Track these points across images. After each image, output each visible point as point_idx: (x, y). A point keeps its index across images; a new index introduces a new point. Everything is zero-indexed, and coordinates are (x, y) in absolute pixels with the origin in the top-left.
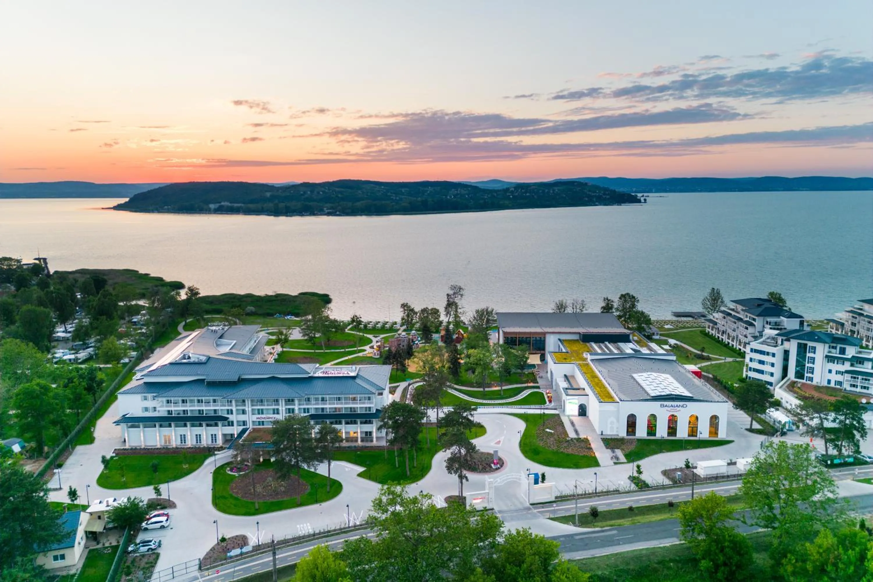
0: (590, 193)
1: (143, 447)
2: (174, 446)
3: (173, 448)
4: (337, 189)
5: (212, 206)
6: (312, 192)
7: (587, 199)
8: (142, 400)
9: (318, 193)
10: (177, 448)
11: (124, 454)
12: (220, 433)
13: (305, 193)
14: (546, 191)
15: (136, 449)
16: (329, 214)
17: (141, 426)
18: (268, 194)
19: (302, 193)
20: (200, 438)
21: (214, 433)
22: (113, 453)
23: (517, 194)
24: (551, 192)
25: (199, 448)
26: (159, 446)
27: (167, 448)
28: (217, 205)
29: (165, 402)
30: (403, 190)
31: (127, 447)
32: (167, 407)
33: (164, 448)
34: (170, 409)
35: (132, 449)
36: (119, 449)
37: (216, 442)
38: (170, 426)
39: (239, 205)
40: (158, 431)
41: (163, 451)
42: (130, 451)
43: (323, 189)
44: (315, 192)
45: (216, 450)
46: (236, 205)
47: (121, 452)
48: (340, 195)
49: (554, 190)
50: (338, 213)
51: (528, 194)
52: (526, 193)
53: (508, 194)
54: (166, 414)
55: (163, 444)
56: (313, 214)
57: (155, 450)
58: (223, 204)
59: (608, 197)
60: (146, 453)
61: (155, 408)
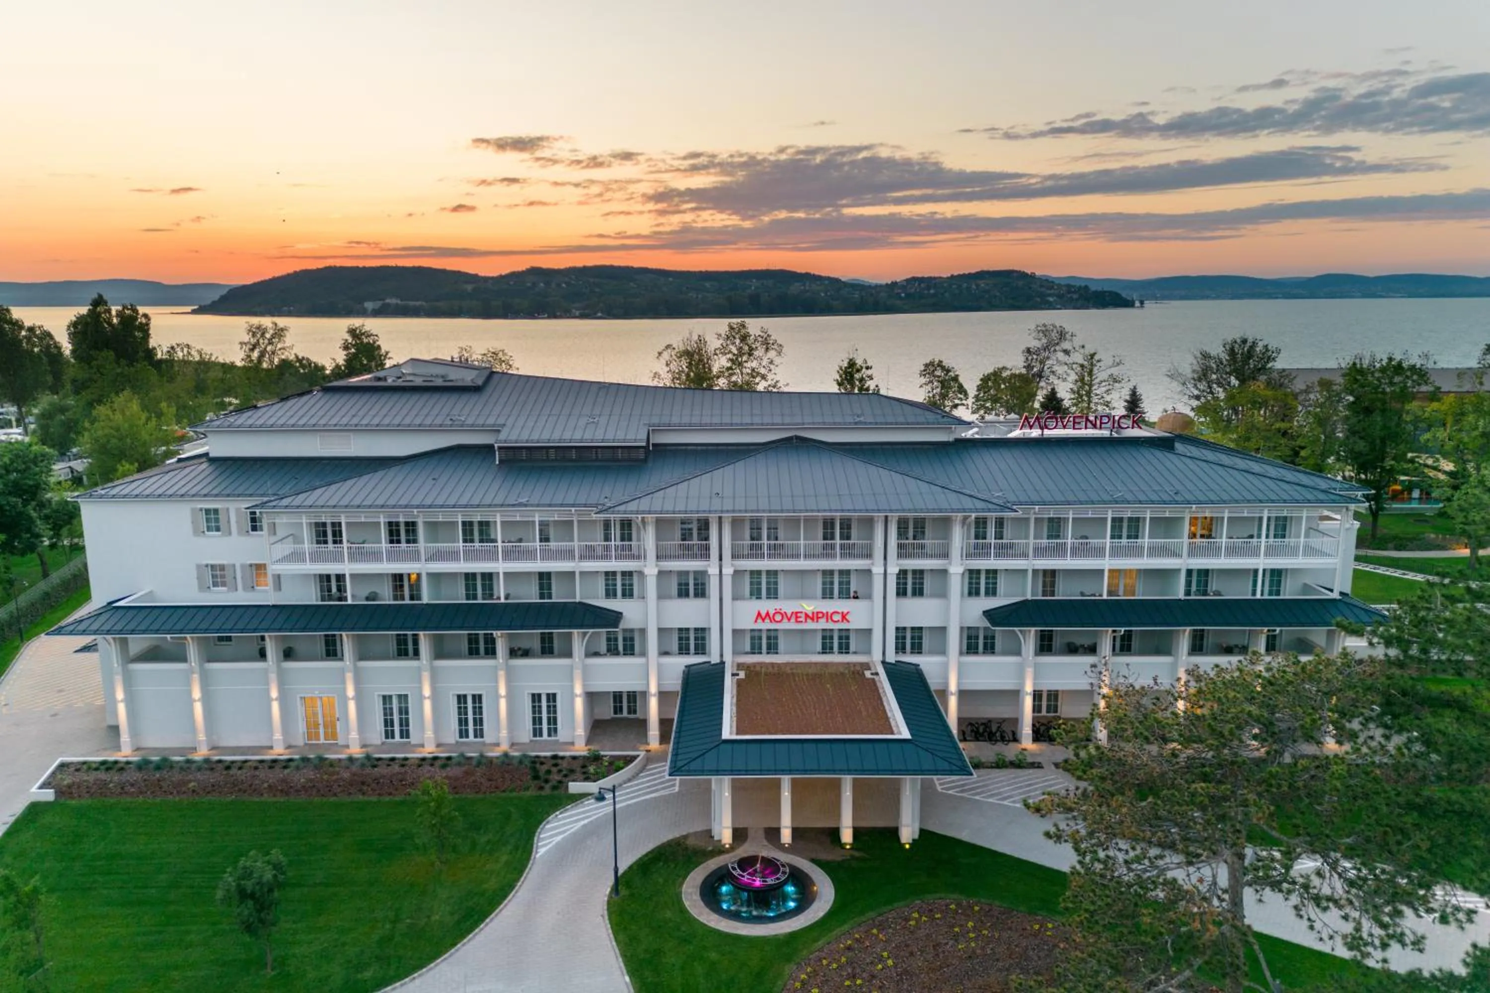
0: (1043, 289)
1: (202, 753)
2: (356, 751)
3: (351, 759)
4: (592, 280)
5: (369, 305)
6: (547, 284)
7: (1038, 299)
8: (197, 532)
9: (559, 285)
10: (372, 762)
11: (102, 788)
12: (578, 690)
13: (534, 285)
14: (965, 285)
15: (165, 764)
16: (583, 316)
17: (192, 651)
18: (469, 287)
19: (529, 284)
20: (478, 710)
21: (544, 690)
22: (44, 786)
23: (913, 290)
24: (974, 287)
25: (484, 762)
26: (279, 751)
27: (322, 759)
28: (378, 304)
29: (307, 534)
30: (707, 285)
31: (125, 753)
32: (316, 558)
33: (305, 760)
34: (332, 568)
35: (142, 766)
36: (80, 767)
37: (553, 731)
38: (332, 651)
39: (418, 303)
40: (273, 677)
41: (301, 778)
42: (136, 776)
43: (567, 279)
44: (553, 285)
45: (570, 774)
46: (412, 303)
47: (91, 777)
48: (597, 290)
49: (977, 286)
50: (599, 314)
51: (932, 291)
52: (929, 288)
53: (896, 291)
54: (310, 596)
55: (300, 741)
56: (553, 316)
57: (262, 773)
58: (388, 301)
59: (1075, 296)
60: (213, 788)
61: (260, 568)
